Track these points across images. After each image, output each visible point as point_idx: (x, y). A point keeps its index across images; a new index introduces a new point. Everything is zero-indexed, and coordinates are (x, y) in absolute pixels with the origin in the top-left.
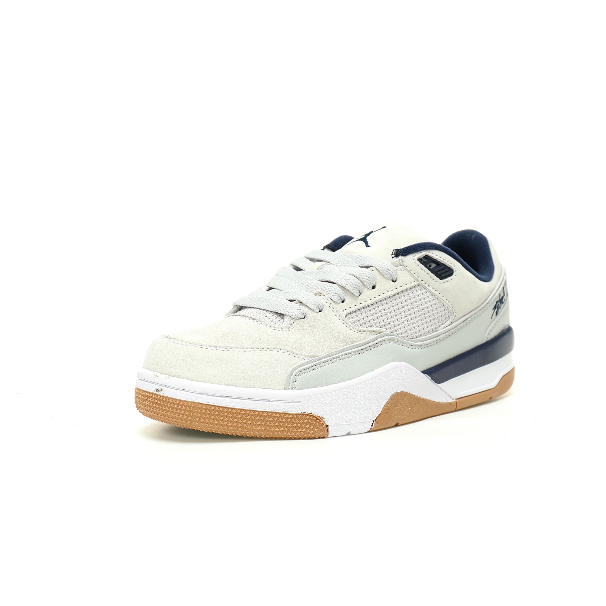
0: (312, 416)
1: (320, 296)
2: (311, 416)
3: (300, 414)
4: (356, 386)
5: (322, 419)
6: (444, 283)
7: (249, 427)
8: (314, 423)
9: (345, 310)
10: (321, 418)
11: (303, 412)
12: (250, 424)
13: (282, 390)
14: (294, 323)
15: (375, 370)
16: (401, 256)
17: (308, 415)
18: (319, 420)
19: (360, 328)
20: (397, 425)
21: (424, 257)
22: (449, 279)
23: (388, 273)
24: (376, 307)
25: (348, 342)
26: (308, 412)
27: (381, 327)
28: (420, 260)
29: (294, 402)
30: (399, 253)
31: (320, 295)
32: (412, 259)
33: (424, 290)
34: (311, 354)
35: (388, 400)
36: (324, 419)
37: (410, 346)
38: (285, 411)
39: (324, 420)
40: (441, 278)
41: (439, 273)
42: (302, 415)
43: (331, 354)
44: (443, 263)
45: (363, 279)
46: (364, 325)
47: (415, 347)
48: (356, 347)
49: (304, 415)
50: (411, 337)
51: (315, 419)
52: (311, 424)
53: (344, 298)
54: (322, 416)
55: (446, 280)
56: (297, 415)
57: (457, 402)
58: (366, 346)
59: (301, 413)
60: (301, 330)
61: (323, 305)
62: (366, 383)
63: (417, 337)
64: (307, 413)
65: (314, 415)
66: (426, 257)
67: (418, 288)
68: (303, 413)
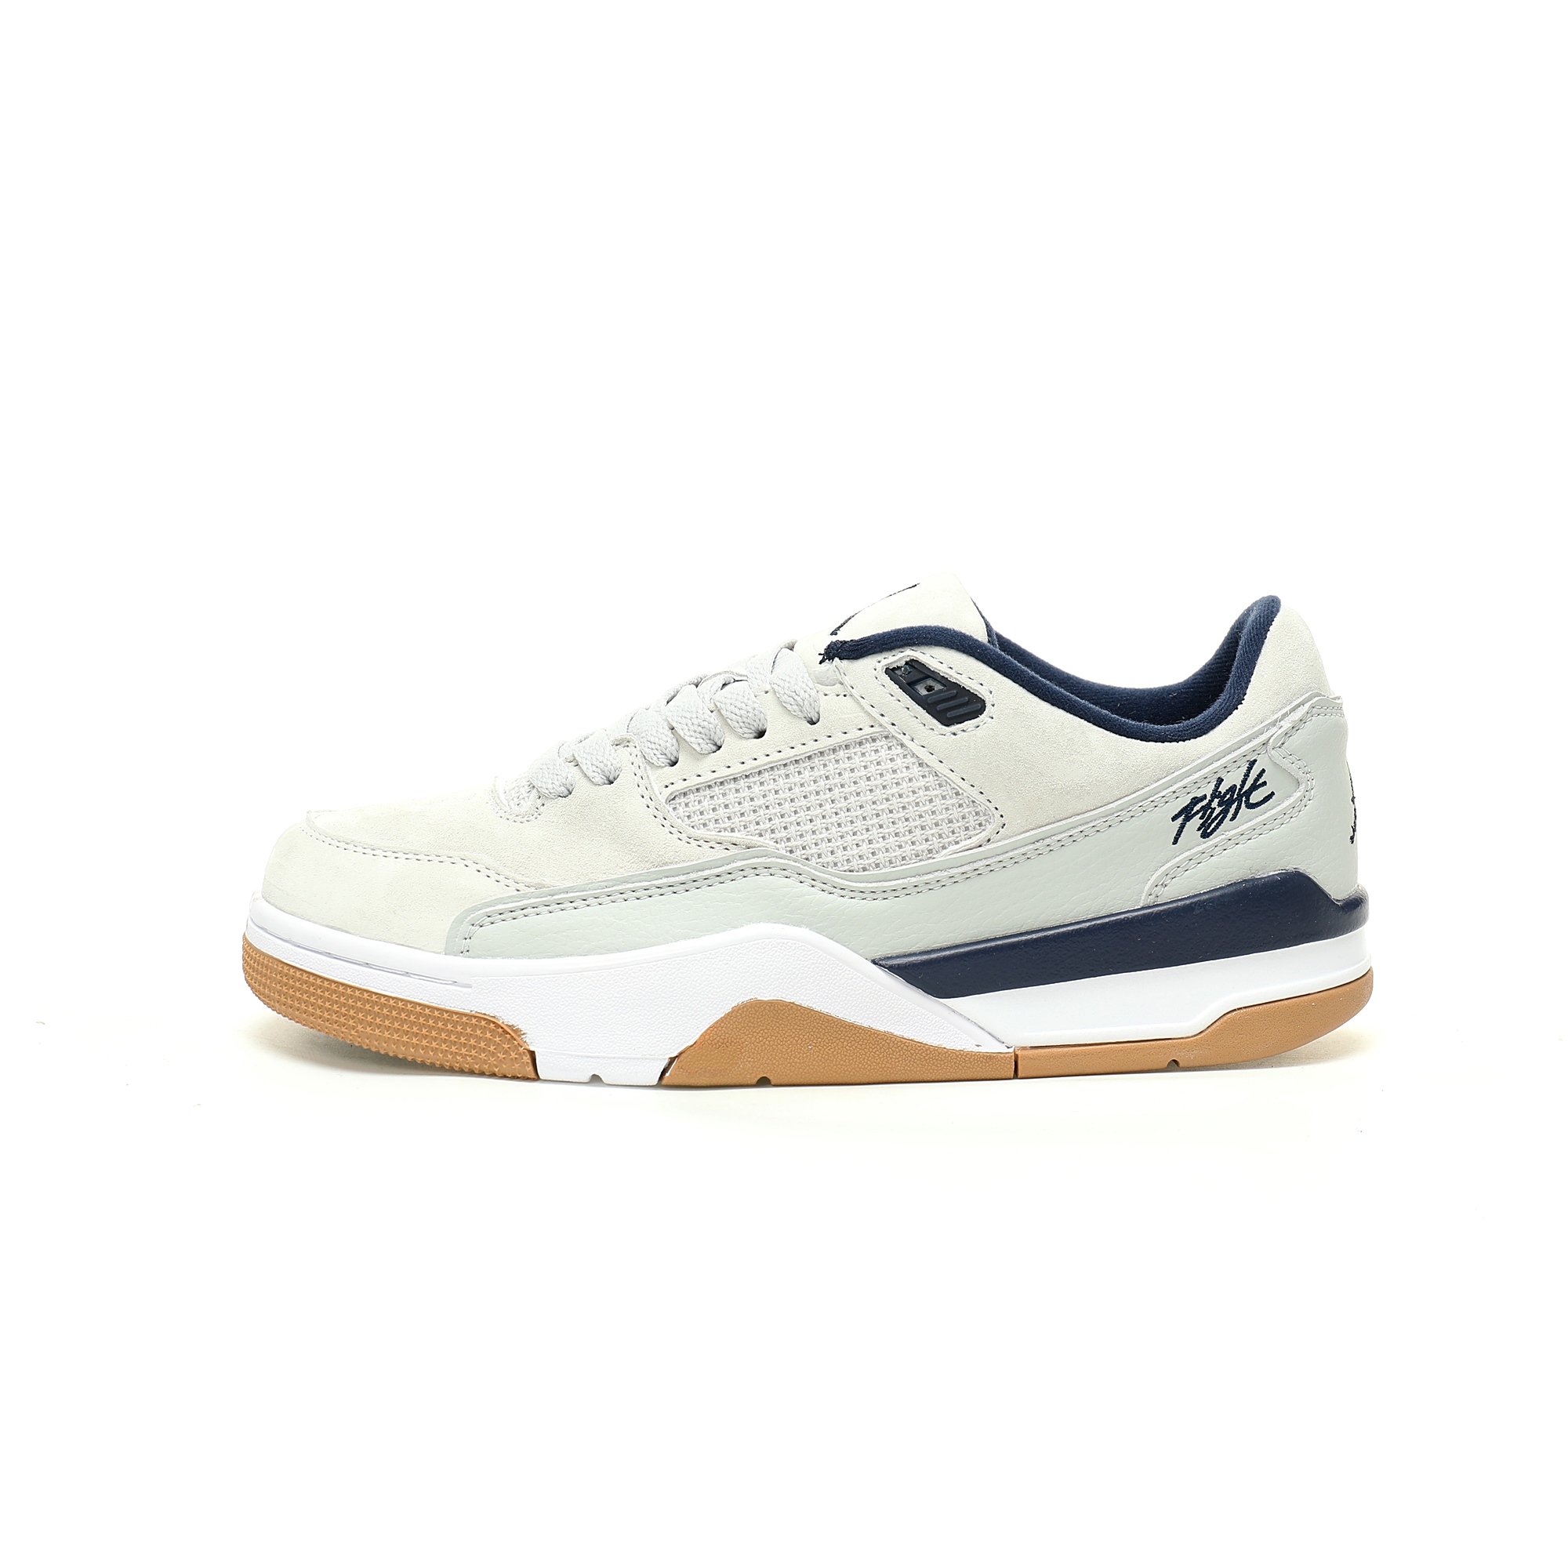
0: (494, 1023)
1: (628, 746)
2: (489, 1023)
3: (466, 1015)
4: (623, 969)
5: (519, 1033)
6: (955, 734)
7: (360, 1027)
8: (497, 1039)
9: (673, 784)
10: (517, 1031)
11: (476, 1010)
12: (361, 1021)
13: (439, 953)
14: (543, 805)
15: (701, 936)
16: (840, 659)
17: (485, 1019)
18: (508, 1036)
19: (701, 832)
20: (764, 1082)
21: (907, 663)
22: (968, 724)
23: (793, 702)
24: (755, 783)
25: (652, 862)
26: (487, 1013)
27: (761, 835)
28: (891, 672)
29: (456, 986)
30: (841, 651)
31: (628, 744)
32: (873, 666)
33: (899, 750)
34: (536, 881)
35: (723, 1015)
36: (524, 1034)
37: (835, 890)
38: (435, 1002)
39: (522, 1036)
40: (947, 723)
41: (940, 707)
42: (470, 1016)
43: (590, 886)
44: (954, 681)
45: (728, 713)
46: (711, 825)
47: (852, 894)
48: (666, 875)
49: (475, 1017)
50: (846, 868)
51: (500, 1030)
52: (489, 1042)
53: (675, 754)
54: (519, 1027)
55: (959, 728)
56: (461, 1015)
57: (1016, 1056)
58: (693, 876)
59: (469, 1012)
60: (553, 822)
61: (619, 769)
62: (654, 963)
63: (864, 869)
64: (485, 1014)
65: (500, 1023)
66: (913, 664)
67: (884, 742)
68: (473, 1012)
